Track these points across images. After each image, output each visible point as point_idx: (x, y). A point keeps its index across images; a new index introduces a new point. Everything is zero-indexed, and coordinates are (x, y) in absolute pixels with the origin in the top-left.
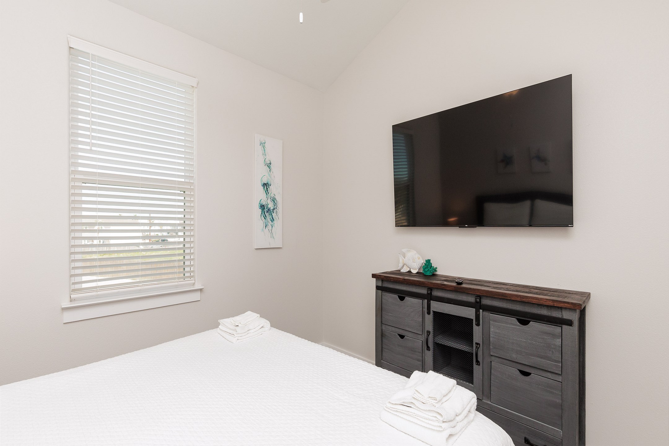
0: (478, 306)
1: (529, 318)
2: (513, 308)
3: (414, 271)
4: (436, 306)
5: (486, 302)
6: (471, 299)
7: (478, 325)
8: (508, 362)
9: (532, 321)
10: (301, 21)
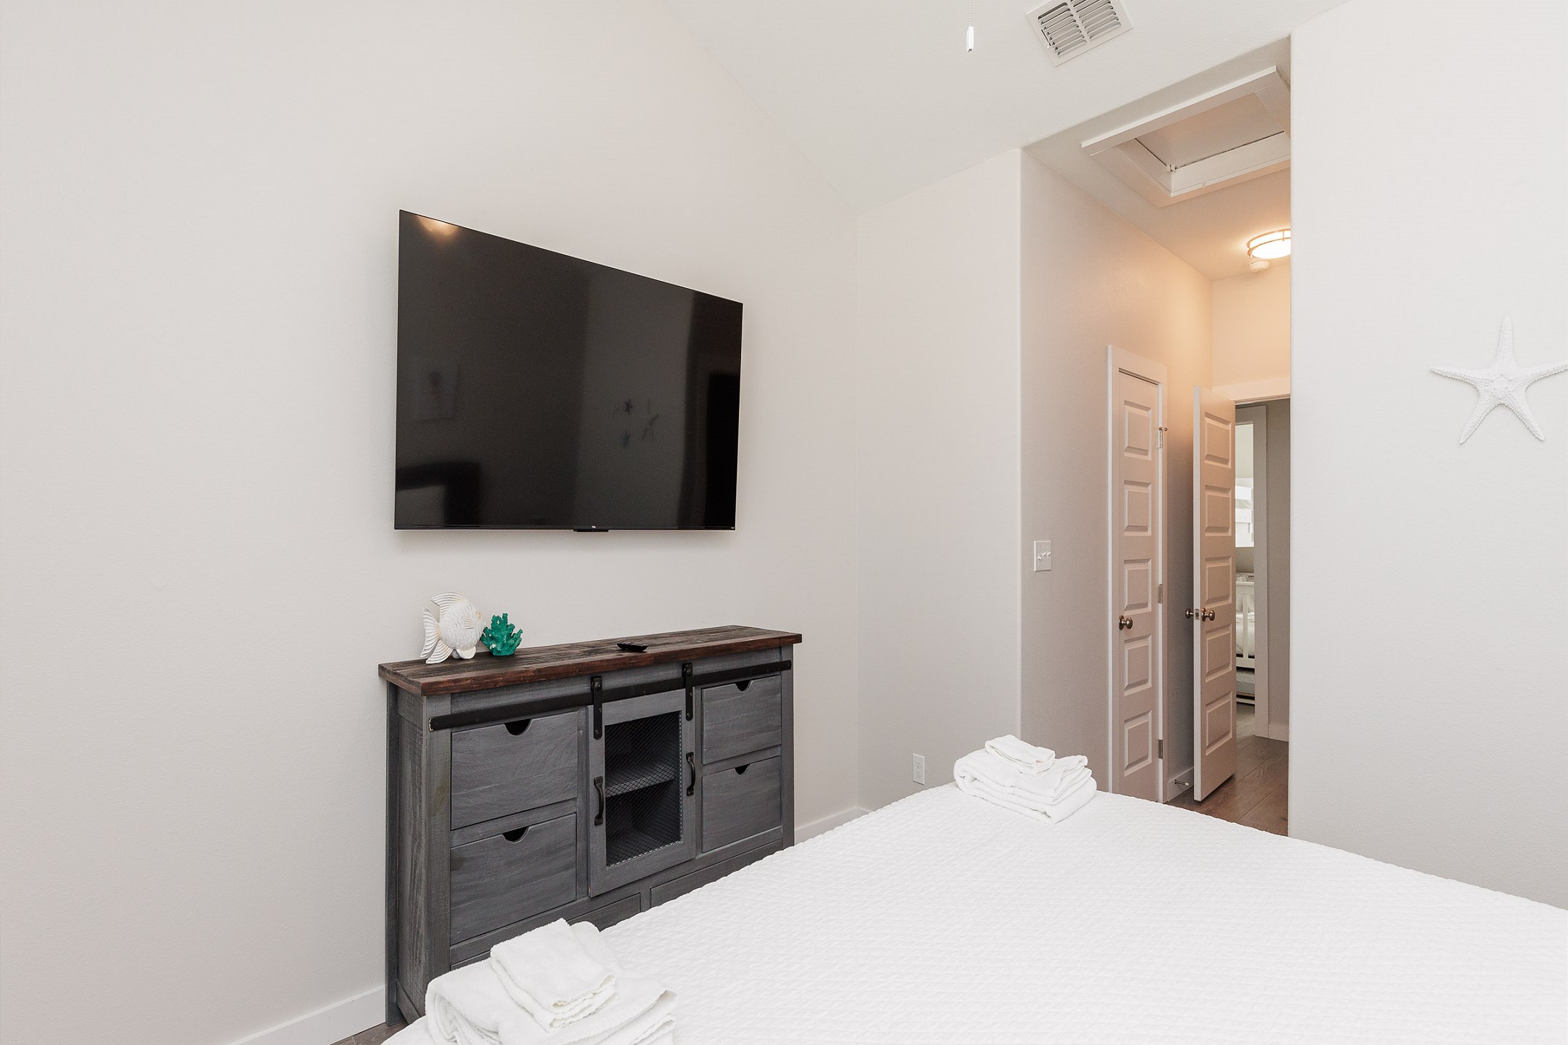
0: (687, 682)
1: (745, 676)
2: (727, 667)
3: (468, 654)
4: (615, 713)
5: (699, 669)
6: (673, 673)
7: (689, 718)
8: (725, 763)
9: (753, 679)
10: (971, 45)
